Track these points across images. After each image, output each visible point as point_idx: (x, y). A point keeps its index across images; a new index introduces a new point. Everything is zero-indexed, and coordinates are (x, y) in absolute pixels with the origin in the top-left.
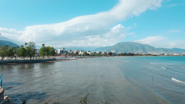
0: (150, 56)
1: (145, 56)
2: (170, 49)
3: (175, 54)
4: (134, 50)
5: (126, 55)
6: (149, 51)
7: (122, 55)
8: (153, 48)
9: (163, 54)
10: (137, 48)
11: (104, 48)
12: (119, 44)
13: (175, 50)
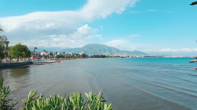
0: (119, 58)
1: (115, 58)
2: (132, 52)
3: (138, 56)
4: (102, 52)
5: (98, 57)
6: (115, 53)
7: (95, 57)
8: (118, 51)
9: (129, 56)
10: (105, 51)
11: (72, 49)
12: (88, 46)
13: (136, 52)
